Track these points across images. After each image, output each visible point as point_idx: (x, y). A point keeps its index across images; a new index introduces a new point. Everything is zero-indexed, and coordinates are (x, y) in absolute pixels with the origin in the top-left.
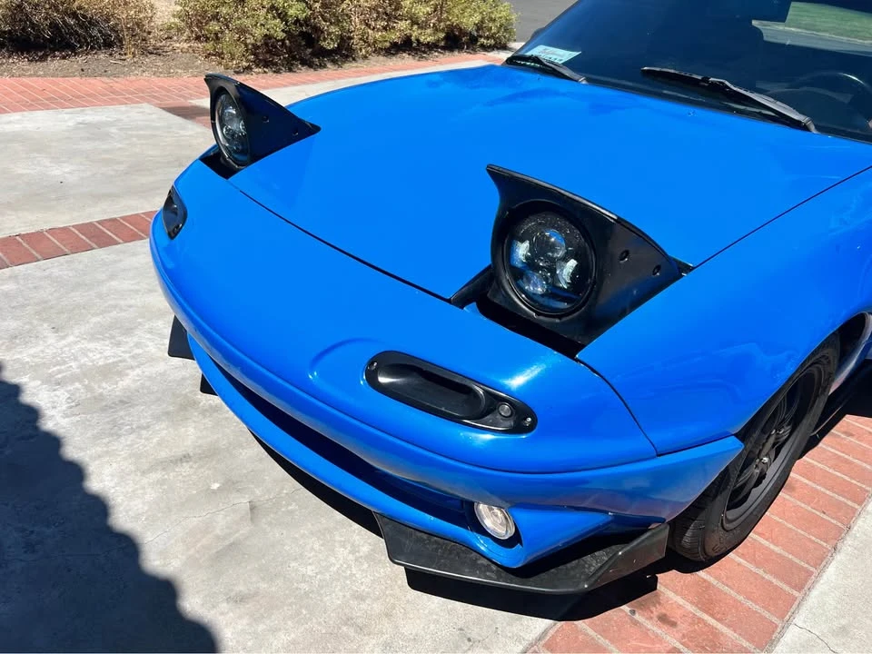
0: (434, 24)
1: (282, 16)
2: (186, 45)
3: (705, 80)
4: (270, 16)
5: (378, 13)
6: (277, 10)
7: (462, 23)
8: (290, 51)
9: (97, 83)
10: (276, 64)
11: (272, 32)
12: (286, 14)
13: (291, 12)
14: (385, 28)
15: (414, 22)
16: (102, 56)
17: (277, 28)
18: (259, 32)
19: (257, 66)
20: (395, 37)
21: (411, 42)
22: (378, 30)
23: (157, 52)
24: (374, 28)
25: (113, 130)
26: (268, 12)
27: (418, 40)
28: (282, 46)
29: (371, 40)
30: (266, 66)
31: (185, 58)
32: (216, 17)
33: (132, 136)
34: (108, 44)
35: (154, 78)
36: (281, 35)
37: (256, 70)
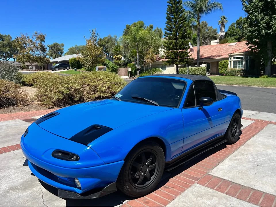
0: (108, 92)
1: (62, 93)
2: (37, 103)
3: (141, 98)
4: (59, 94)
5: (91, 90)
6: (61, 92)
7: (115, 91)
8: (65, 102)
9: (6, 115)
10: (61, 105)
11: (59, 97)
12: (63, 93)
13: (65, 92)
14: (93, 94)
15: (102, 91)
16: (11, 108)
17: (61, 96)
18: (55, 98)
19: (55, 106)
20: (96, 96)
21: (100, 97)
22: (92, 94)
23: (28, 105)
24: (90, 94)
25: (4, 127)
26: (58, 93)
27: (102, 96)
28: (63, 101)
29: (90, 97)
30: (58, 106)
31: (35, 106)
32: (45, 95)
33: (9, 128)
34: (13, 105)
35: (24, 112)
36: (62, 98)
37: (55, 107)
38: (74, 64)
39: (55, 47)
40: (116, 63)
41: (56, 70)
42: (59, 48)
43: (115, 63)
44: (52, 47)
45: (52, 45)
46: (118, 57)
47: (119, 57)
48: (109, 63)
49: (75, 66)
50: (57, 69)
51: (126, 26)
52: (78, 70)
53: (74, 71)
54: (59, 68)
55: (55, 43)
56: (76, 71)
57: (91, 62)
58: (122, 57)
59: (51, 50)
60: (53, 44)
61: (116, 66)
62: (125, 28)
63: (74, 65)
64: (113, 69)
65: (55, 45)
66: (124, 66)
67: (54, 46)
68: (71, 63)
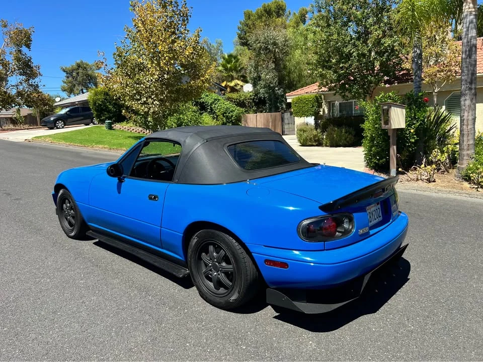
38: (105, 106)
39: (80, 71)
40: (232, 101)
41: (58, 128)
42: (90, 72)
43: (229, 99)
44: (73, 70)
45: (73, 66)
46: (232, 84)
47: (236, 85)
48: (215, 100)
49: (109, 111)
50: (60, 124)
51: (245, 13)
52: (117, 126)
53: (105, 128)
54: (69, 120)
55: (78, 61)
56: (110, 128)
57: (157, 95)
58: (242, 86)
59: (70, 79)
60: (75, 65)
61: (237, 110)
62: (243, 19)
63: (105, 110)
64: (227, 117)
65: (79, 66)
66: (255, 108)
67: (78, 69)
68: (95, 104)
